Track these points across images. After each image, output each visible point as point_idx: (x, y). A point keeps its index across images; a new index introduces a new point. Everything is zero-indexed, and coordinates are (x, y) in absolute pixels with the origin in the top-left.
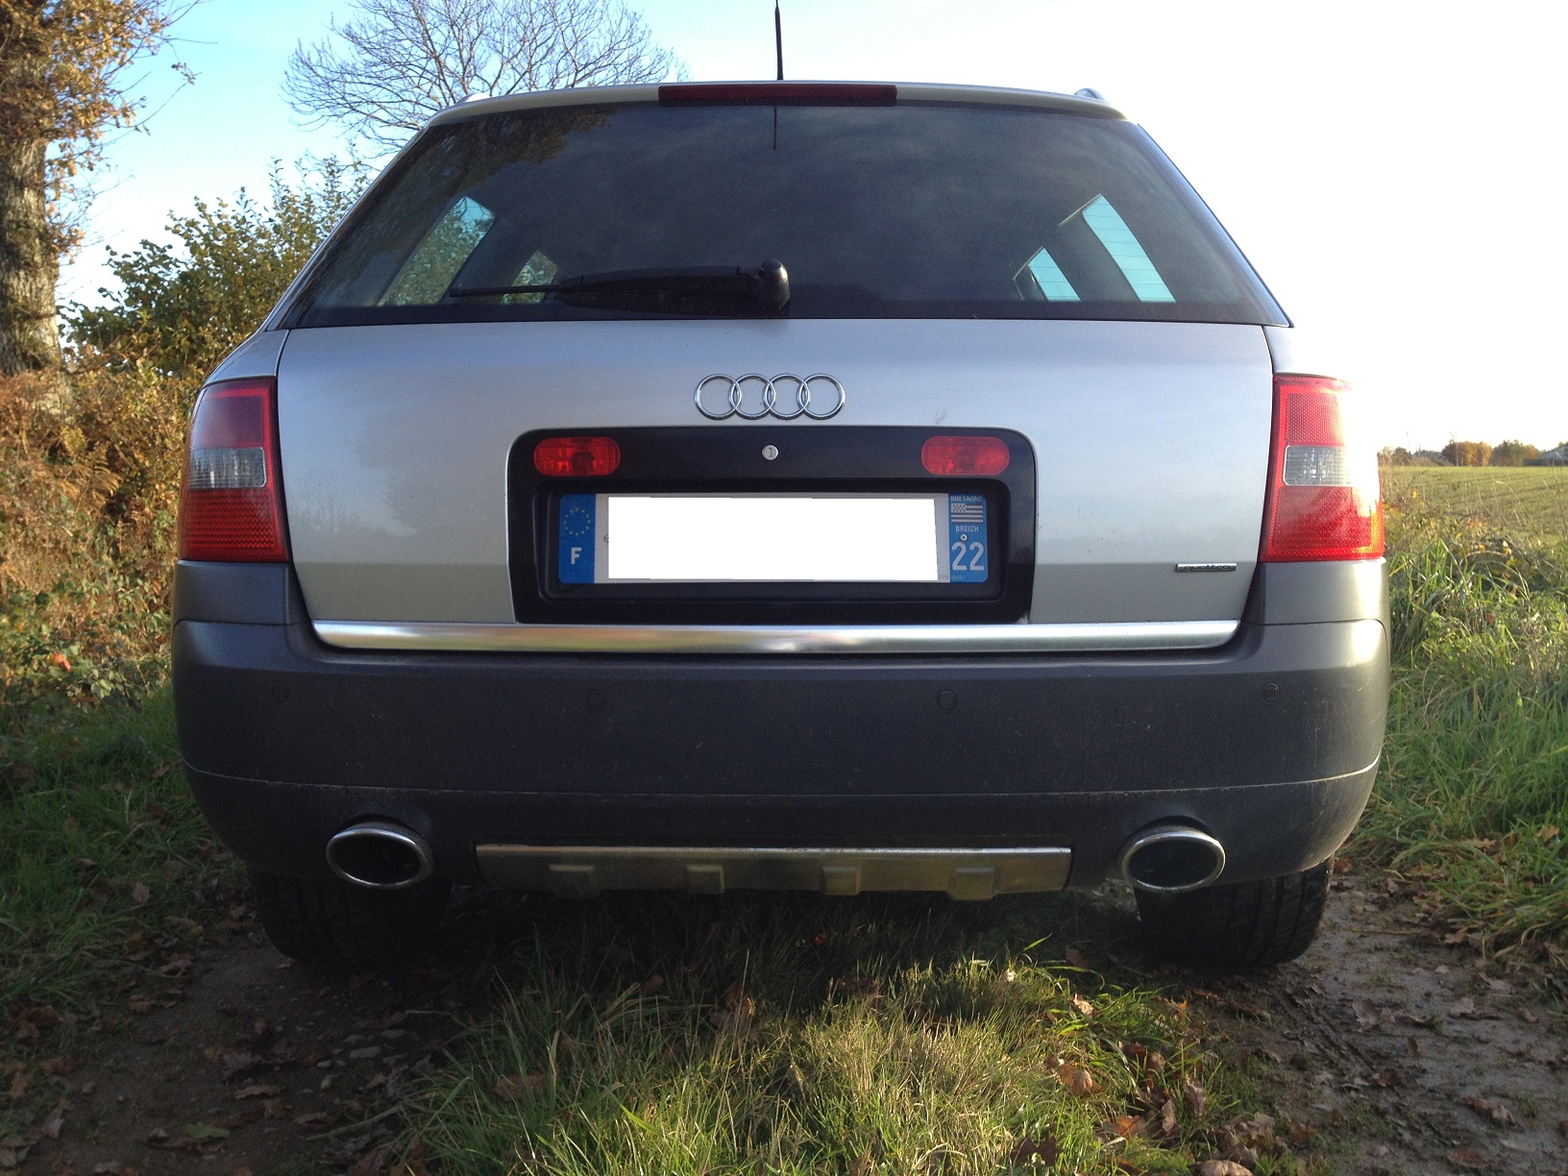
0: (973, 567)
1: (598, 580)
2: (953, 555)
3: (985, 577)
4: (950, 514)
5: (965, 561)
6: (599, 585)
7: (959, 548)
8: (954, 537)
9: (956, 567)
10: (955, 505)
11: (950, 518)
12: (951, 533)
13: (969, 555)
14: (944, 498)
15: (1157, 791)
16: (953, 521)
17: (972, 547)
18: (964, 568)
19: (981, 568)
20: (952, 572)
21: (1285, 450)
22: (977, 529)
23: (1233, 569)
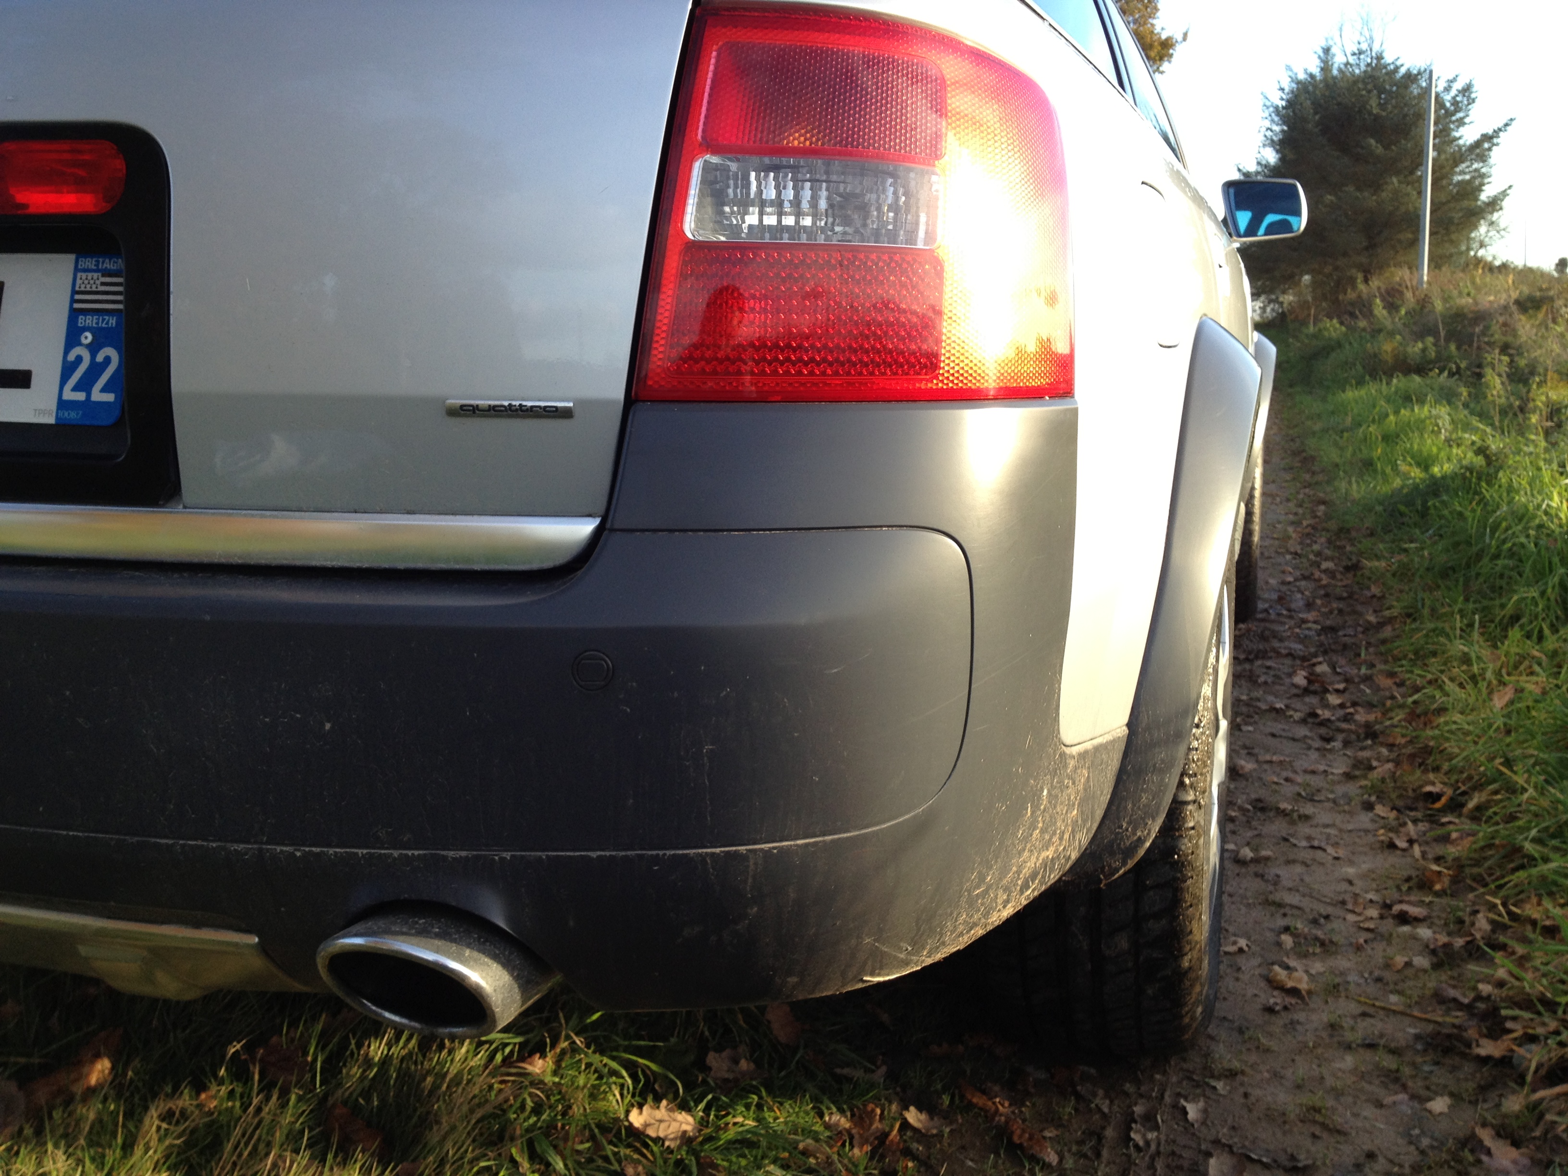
0: (97, 395)
2: (67, 371)
3: (113, 416)
4: (74, 292)
5: (85, 385)
7: (79, 359)
8: (73, 338)
9: (69, 395)
10: (84, 275)
11: (73, 301)
12: (70, 330)
13: (96, 370)
14: (70, 261)
15: (361, 852)
16: (76, 306)
17: (100, 358)
18: (81, 396)
19: (110, 397)
20: (62, 404)
21: (697, 167)
22: (113, 321)
23: (565, 414)
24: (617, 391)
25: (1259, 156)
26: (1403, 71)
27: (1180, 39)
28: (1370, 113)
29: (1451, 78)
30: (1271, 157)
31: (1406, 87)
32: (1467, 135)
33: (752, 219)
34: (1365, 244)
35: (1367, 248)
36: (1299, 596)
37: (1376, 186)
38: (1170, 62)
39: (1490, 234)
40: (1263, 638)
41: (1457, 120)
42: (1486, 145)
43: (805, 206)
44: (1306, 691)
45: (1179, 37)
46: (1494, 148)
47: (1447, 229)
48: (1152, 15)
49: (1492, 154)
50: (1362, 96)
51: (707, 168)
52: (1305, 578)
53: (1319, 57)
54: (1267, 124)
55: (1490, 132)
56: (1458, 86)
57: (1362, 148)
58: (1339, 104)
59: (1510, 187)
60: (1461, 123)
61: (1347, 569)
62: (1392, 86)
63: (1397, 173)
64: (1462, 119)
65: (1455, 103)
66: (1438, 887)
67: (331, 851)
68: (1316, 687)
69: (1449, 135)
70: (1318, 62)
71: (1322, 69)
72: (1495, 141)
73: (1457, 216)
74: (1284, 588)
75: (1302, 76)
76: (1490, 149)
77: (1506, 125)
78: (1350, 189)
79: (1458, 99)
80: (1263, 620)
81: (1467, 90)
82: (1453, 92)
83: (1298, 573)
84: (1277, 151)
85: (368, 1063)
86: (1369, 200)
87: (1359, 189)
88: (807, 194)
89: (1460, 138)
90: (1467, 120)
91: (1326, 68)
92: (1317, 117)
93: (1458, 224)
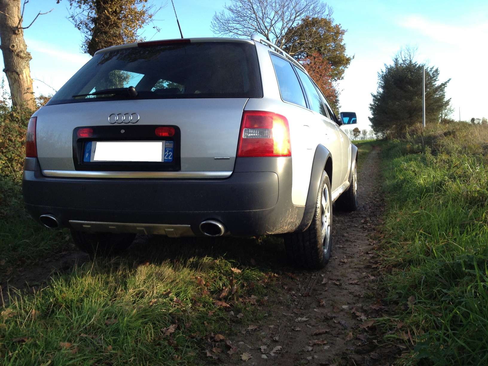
0: (169, 158)
1: (91, 161)
2: (165, 155)
3: (172, 161)
4: (165, 145)
5: (168, 157)
6: (92, 162)
7: (167, 154)
8: (166, 151)
9: (165, 158)
10: (167, 143)
12: (165, 150)
13: (169, 155)
14: (164, 142)
15: (206, 212)
16: (166, 147)
17: (169, 153)
18: (167, 158)
19: (171, 158)
20: (164, 159)
21: (244, 129)
22: (171, 149)
23: (229, 159)
24: (235, 156)
25: (377, 90)
26: (418, 66)
27: (352, 58)
28: (408, 78)
29: (431, 67)
30: (381, 90)
31: (419, 71)
32: (437, 84)
33: (250, 135)
34: (408, 116)
35: (409, 117)
36: (368, 206)
37: (411, 100)
38: (349, 65)
39: (448, 112)
40: (357, 214)
41: (434, 80)
42: (443, 87)
43: (256, 133)
44: (363, 223)
45: (352, 57)
46: (445, 87)
47: (433, 111)
48: (344, 51)
49: (445, 89)
50: (406, 73)
51: (245, 130)
52: (371, 202)
53: (394, 61)
54: (380, 81)
55: (444, 83)
56: (434, 70)
57: (407, 88)
58: (399, 76)
59: (451, 99)
60: (435, 80)
61: (381, 200)
62: (414, 70)
63: (417, 95)
64: (435, 79)
65: (433, 75)
66: (376, 249)
67: (202, 212)
68: (366, 222)
69: (432, 84)
70: (394, 63)
71: (395, 65)
72: (445, 85)
73: (435, 107)
74: (365, 205)
75: (389, 67)
76: (444, 88)
77: (448, 81)
78: (403, 100)
79: (434, 73)
80: (358, 211)
81: (437, 71)
82: (432, 72)
83: (370, 202)
84: (383, 89)
85: (190, 261)
86: (409, 103)
87: (406, 100)
88: (256, 131)
89: (435, 85)
90: (437, 80)
91: (396, 64)
92: (393, 80)
93: (436, 110)
